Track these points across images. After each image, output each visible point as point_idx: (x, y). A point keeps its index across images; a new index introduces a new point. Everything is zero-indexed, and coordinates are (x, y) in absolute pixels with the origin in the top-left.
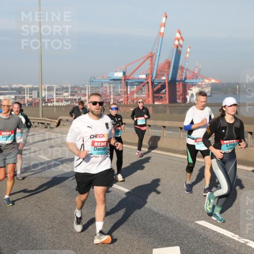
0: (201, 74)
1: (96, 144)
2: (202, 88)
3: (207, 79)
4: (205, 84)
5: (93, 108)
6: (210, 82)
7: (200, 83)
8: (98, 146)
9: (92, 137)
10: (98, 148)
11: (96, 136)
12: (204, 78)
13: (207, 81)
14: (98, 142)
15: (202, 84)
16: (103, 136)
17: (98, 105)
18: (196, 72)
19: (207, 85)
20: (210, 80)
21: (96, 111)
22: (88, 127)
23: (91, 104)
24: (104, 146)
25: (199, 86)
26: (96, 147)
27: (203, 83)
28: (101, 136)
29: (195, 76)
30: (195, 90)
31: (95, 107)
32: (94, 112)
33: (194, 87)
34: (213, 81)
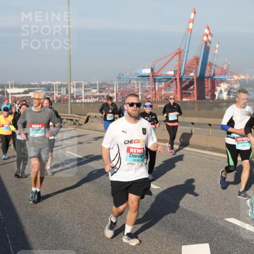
0: (229, 70)
2: (231, 84)
3: (236, 75)
4: (234, 80)
6: (240, 79)
7: (229, 80)
11: (130, 142)
12: (233, 74)
13: (236, 77)
15: (231, 81)
16: (139, 141)
17: (135, 106)
18: (225, 68)
19: (237, 82)
20: (239, 76)
24: (141, 153)
25: (228, 82)
26: (131, 153)
27: (232, 80)
28: (136, 141)
29: (225, 72)
30: (223, 87)
31: (132, 108)
33: (223, 83)
34: (243, 77)
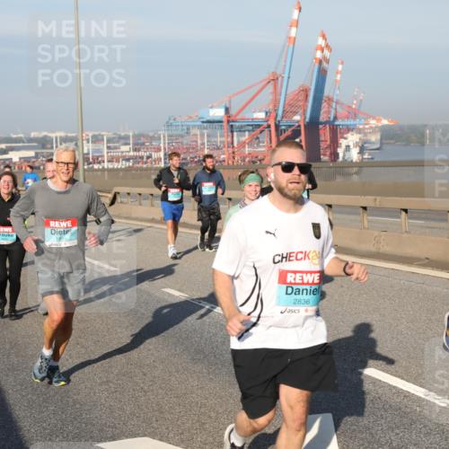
0: (362, 109)
1: (290, 278)
2: (365, 134)
3: (374, 118)
4: (371, 128)
5: (284, 178)
6: (380, 125)
7: (361, 127)
8: (295, 284)
9: (278, 259)
10: (295, 287)
11: (286, 257)
12: (368, 116)
13: (373, 122)
14: (295, 272)
15: (364, 129)
16: (306, 255)
17: (296, 171)
18: (354, 106)
19: (374, 130)
20: (379, 120)
21: (291, 186)
22: (267, 232)
23: (279, 168)
24: (313, 284)
25: (359, 131)
26: (290, 285)
27: (367, 126)
28: (300, 256)
29: (354, 114)
30: (352, 139)
31: (288, 175)
32: (286, 190)
33: (351, 133)
34: (385, 122)
